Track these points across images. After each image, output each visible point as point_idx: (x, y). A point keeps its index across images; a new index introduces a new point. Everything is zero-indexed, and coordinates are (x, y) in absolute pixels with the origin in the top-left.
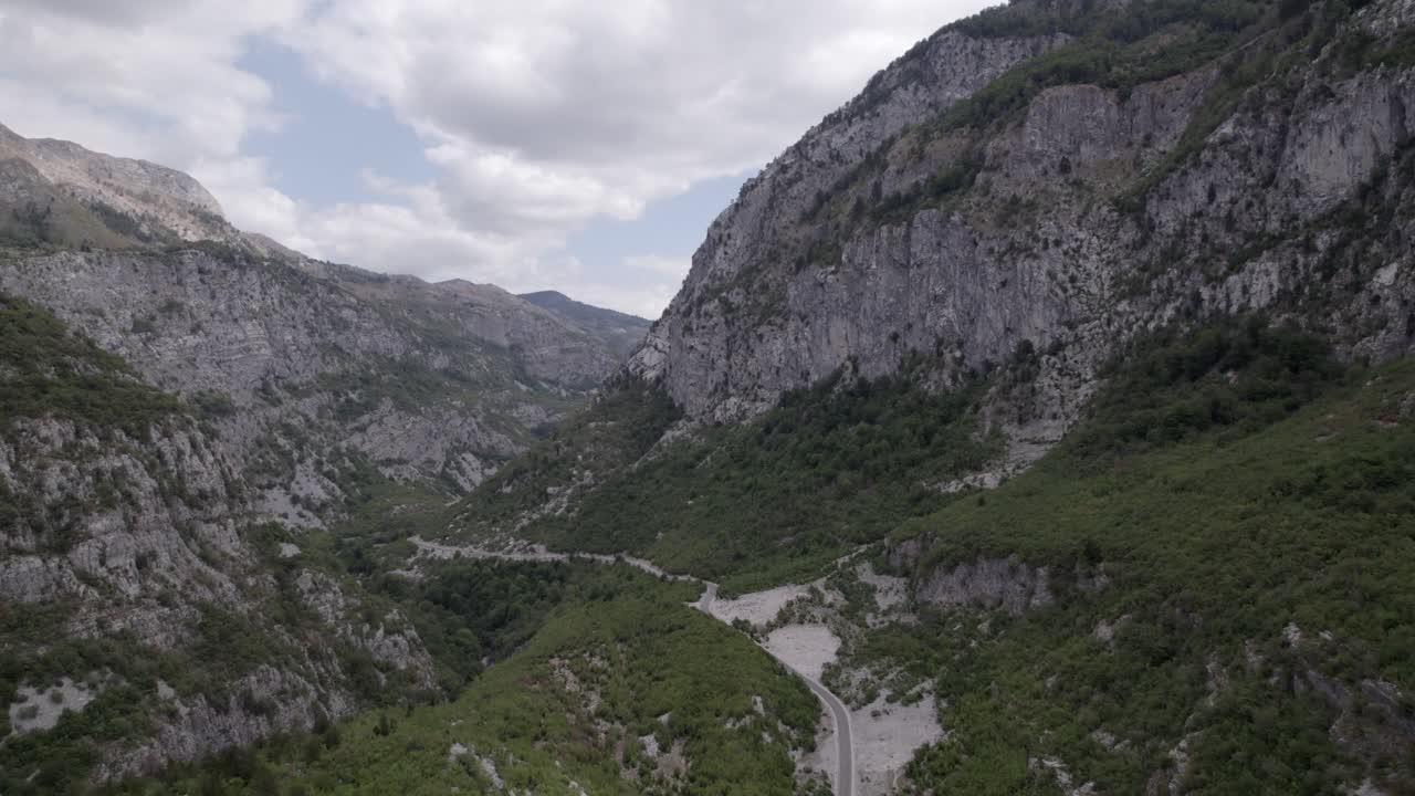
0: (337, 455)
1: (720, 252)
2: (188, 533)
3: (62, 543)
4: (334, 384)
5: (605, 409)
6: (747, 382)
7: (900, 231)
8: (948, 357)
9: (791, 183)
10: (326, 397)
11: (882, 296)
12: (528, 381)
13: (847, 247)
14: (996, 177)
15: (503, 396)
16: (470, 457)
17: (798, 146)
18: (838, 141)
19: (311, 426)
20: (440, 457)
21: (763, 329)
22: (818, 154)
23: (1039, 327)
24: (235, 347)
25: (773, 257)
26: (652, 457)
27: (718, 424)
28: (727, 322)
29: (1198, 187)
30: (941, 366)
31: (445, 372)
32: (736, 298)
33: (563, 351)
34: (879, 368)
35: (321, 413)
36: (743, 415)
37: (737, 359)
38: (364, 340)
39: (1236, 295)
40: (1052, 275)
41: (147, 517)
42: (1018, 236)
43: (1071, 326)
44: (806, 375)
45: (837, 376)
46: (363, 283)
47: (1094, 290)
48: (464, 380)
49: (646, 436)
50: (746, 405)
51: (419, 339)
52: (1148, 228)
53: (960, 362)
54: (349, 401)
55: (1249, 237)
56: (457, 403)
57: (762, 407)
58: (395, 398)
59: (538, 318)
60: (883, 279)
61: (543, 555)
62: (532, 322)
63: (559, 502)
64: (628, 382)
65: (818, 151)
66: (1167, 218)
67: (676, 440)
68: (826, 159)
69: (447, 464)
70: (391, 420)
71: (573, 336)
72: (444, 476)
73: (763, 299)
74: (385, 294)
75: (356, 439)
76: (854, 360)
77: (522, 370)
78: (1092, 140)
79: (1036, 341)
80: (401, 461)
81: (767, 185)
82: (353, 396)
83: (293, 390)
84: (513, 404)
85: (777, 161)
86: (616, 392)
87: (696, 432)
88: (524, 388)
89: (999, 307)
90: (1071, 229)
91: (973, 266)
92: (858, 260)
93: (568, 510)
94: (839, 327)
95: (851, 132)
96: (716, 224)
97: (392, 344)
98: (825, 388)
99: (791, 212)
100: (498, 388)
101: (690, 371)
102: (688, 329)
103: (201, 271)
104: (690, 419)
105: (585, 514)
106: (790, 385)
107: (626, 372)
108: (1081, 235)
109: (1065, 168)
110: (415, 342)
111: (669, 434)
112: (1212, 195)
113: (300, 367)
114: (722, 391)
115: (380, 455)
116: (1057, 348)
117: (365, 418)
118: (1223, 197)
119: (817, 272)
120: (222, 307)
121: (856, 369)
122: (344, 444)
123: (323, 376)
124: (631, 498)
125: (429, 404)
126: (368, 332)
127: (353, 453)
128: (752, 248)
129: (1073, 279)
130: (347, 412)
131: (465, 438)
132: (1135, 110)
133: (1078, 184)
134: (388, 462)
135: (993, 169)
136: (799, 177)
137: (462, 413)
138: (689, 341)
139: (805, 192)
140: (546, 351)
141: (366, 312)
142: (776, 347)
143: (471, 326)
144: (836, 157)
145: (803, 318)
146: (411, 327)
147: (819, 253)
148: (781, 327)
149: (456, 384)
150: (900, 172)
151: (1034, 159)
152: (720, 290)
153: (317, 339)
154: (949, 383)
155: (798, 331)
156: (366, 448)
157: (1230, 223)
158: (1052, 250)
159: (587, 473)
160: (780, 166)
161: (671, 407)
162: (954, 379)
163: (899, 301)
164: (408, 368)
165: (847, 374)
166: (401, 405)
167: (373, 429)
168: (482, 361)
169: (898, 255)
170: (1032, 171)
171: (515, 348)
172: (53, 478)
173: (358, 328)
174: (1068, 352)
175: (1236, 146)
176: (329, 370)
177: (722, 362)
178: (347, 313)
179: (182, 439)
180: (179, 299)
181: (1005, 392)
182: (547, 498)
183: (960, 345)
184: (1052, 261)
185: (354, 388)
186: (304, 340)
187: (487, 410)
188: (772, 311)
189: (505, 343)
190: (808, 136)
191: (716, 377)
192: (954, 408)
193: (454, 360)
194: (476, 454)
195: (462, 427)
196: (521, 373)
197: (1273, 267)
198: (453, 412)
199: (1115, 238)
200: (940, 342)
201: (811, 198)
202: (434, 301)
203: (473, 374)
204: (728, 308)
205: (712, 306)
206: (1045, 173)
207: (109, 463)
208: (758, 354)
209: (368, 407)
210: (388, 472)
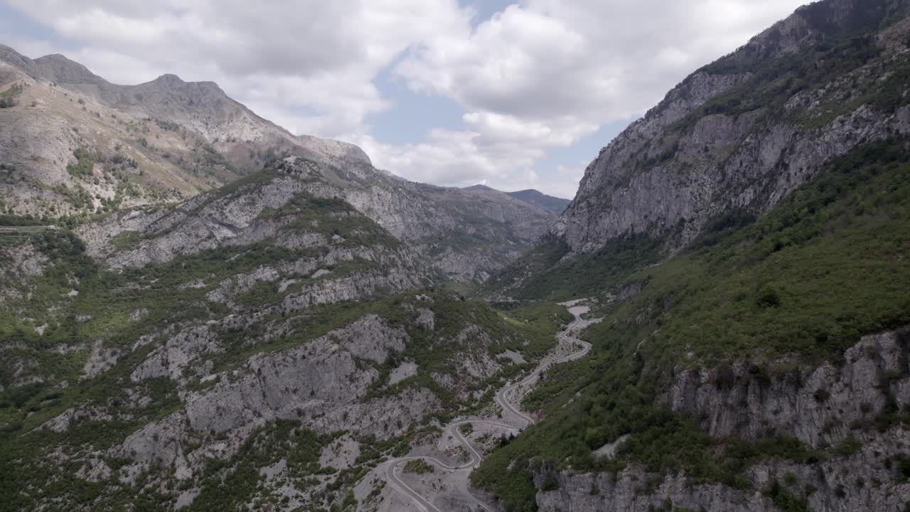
0: (430, 270)
1: (588, 181)
2: (408, 277)
3: (386, 275)
4: (428, 240)
5: (539, 249)
6: (595, 236)
7: (648, 175)
8: (659, 224)
9: (619, 150)
10: (425, 246)
11: (642, 200)
12: (515, 240)
13: (632, 180)
14: (681, 154)
15: (501, 247)
16: (485, 273)
17: (624, 132)
18: (642, 129)
19: (420, 257)
20: (472, 273)
21: (602, 214)
22: (633, 136)
23: (687, 212)
24: (392, 225)
25: (610, 183)
26: (556, 266)
27: (583, 253)
28: (588, 211)
29: (738, 161)
30: (656, 227)
31: (474, 235)
32: (593, 201)
33: (533, 224)
34: (640, 229)
35: (423, 252)
36: (593, 249)
37: (592, 226)
38: (439, 221)
39: (741, 201)
40: (692, 193)
41: (401, 270)
42: (683, 178)
43: (697, 212)
44: (616, 233)
45: (626, 232)
46: (433, 192)
47: (706, 198)
48: (483, 239)
49: (555, 258)
50: (594, 245)
51: (462, 220)
52: (724, 175)
53: (663, 226)
54: (434, 247)
55: (749, 180)
56: (479, 249)
57: (600, 246)
58: (453, 247)
59: (519, 207)
60: (642, 193)
61: (510, 300)
62: (516, 209)
63: (518, 282)
64: (550, 238)
65: (633, 134)
66: (729, 171)
67: (567, 260)
68: (636, 138)
69: (475, 275)
70: (451, 256)
71: (539, 217)
72: (474, 281)
73: (604, 201)
74: (444, 197)
75: (438, 263)
76: (632, 226)
77: (511, 234)
78: (720, 138)
79: (685, 217)
80: (456, 274)
81: (609, 150)
82: (436, 245)
83: (412, 242)
84: (506, 251)
85: (616, 139)
86: (545, 242)
87: (575, 257)
88: (511, 243)
89: (675, 205)
90: (702, 175)
91: (668, 189)
92: (635, 186)
93: (522, 286)
94: (629, 213)
95: (648, 124)
96: (588, 168)
97: (450, 222)
98: (622, 237)
99: (619, 163)
100: (499, 243)
101: (574, 232)
102: (573, 214)
103: (378, 195)
104: (573, 252)
105: (527, 287)
106: (610, 236)
107: (550, 233)
108: (705, 177)
109: (706, 150)
110: (459, 221)
111: (564, 258)
112: (741, 164)
113: (415, 233)
114: (585, 240)
115: (448, 270)
116: (692, 220)
117: (441, 255)
118: (744, 165)
119: (621, 191)
120: (386, 209)
121: (633, 230)
122: (433, 265)
123: (423, 237)
124: (545, 281)
125: (467, 250)
126: (440, 217)
127: (437, 269)
128: (602, 179)
129: (700, 195)
130: (434, 252)
131: (483, 265)
132: (740, 124)
133: (710, 156)
134: (451, 273)
135: (681, 150)
136: (623, 146)
137: (481, 254)
138: (573, 219)
139: (624, 154)
140: (524, 224)
141: (439, 209)
142: (606, 221)
143: (486, 212)
144: (641, 136)
145: (616, 209)
146: (457, 215)
147: (623, 183)
148: (609, 213)
149: (479, 241)
150: (654, 148)
151: (696, 146)
152: (587, 197)
153: (421, 221)
154: (658, 234)
155: (614, 214)
156: (442, 267)
157: (744, 174)
158: (693, 184)
159: (530, 273)
160: (616, 142)
161: (566, 247)
162: (661, 232)
163: (647, 202)
164: (458, 233)
165: (630, 232)
166: (455, 249)
167: (445, 259)
168: (491, 230)
169: (647, 184)
170: (694, 151)
171: (507, 223)
172: (382, 259)
173: (436, 216)
174: (695, 222)
175: (749, 147)
176: (426, 234)
177: (586, 228)
178: (431, 209)
179: (404, 251)
180: (372, 207)
181: (673, 237)
182: (514, 282)
183: (664, 219)
184: (693, 188)
185: (436, 242)
186: (415, 221)
187: (493, 252)
188: (606, 207)
189: (503, 220)
190: (629, 127)
191: (584, 234)
192: (658, 243)
193: (478, 230)
194: (487, 272)
195: (481, 260)
196: (510, 235)
197: (752, 191)
198: (478, 253)
199: (714, 179)
200: (659, 218)
201: (628, 156)
202: (467, 200)
203: (487, 236)
204: (589, 205)
205: (582, 205)
206: (699, 152)
207: (392, 256)
208: (600, 224)
209: (442, 250)
210: (451, 277)
